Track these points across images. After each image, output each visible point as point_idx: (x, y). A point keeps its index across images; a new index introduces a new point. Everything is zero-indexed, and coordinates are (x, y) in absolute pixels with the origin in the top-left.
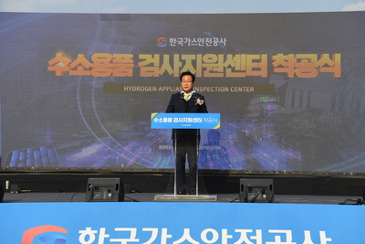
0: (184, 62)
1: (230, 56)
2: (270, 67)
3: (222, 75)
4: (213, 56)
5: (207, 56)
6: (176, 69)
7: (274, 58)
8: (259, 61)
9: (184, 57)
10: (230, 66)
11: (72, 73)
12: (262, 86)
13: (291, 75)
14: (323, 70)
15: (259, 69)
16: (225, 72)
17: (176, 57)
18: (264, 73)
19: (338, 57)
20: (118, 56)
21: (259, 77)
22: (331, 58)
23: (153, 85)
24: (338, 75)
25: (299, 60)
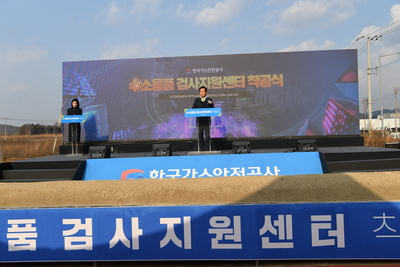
0: (201, 82)
1: (225, 77)
2: (247, 83)
3: (221, 88)
4: (216, 77)
5: (213, 78)
6: (197, 85)
7: (249, 77)
8: (240, 79)
9: (201, 79)
10: (225, 83)
11: (142, 90)
12: (243, 93)
13: (257, 86)
14: (274, 83)
15: (240, 84)
16: (223, 86)
17: (197, 79)
18: (243, 86)
19: (281, 76)
20: (166, 80)
21: (241, 88)
22: (278, 76)
24: (282, 85)
25: (261, 78)
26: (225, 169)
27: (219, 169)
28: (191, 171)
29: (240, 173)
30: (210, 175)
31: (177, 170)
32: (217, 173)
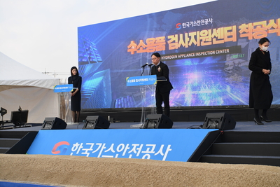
1: (214, 30)
2: (238, 34)
3: (210, 43)
4: (205, 31)
5: (202, 31)
7: (240, 27)
8: (231, 31)
9: (190, 34)
10: (215, 37)
11: (138, 52)
12: (234, 48)
13: (250, 38)
14: (270, 31)
15: (231, 36)
16: (212, 41)
17: (186, 34)
18: (234, 39)
19: (279, 21)
20: (158, 38)
21: (232, 42)
22: (275, 22)
23: (175, 54)
25: (255, 27)
26: (128, 145)
27: (123, 145)
28: (102, 146)
29: (137, 151)
30: (114, 152)
31: (93, 144)
32: (120, 149)
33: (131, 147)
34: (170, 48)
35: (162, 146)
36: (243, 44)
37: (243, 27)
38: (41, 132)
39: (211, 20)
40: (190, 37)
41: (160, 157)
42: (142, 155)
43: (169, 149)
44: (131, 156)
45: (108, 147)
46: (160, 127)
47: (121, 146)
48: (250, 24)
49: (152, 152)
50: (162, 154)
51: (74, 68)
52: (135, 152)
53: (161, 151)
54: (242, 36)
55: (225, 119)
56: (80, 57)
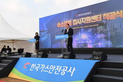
2: (102, 18)
3: (90, 22)
4: (88, 17)
6: (80, 22)
7: (103, 15)
8: (99, 17)
9: (82, 19)
10: (92, 19)
11: (61, 27)
14: (117, 16)
15: (99, 19)
17: (80, 19)
18: (101, 20)
20: (69, 21)
22: (119, 12)
23: (76, 27)
24: (122, 17)
25: (110, 14)
26: (55, 66)
27: (53, 66)
28: (43, 66)
29: (59, 69)
30: (48, 69)
31: (40, 65)
32: (51, 68)
33: (56, 67)
34: (74, 25)
35: (71, 68)
36: (104, 22)
37: (104, 15)
38: (21, 58)
39: (90, 13)
40: (82, 20)
41: (70, 73)
42: (61, 71)
43: (74, 70)
44: (56, 71)
45: (46, 66)
46: (70, 58)
47: (52, 67)
48: (108, 13)
49: (66, 70)
50: (71, 72)
51: (37, 33)
52: (58, 70)
53: (70, 70)
54: (104, 18)
55: (103, 55)
56: (40, 29)
